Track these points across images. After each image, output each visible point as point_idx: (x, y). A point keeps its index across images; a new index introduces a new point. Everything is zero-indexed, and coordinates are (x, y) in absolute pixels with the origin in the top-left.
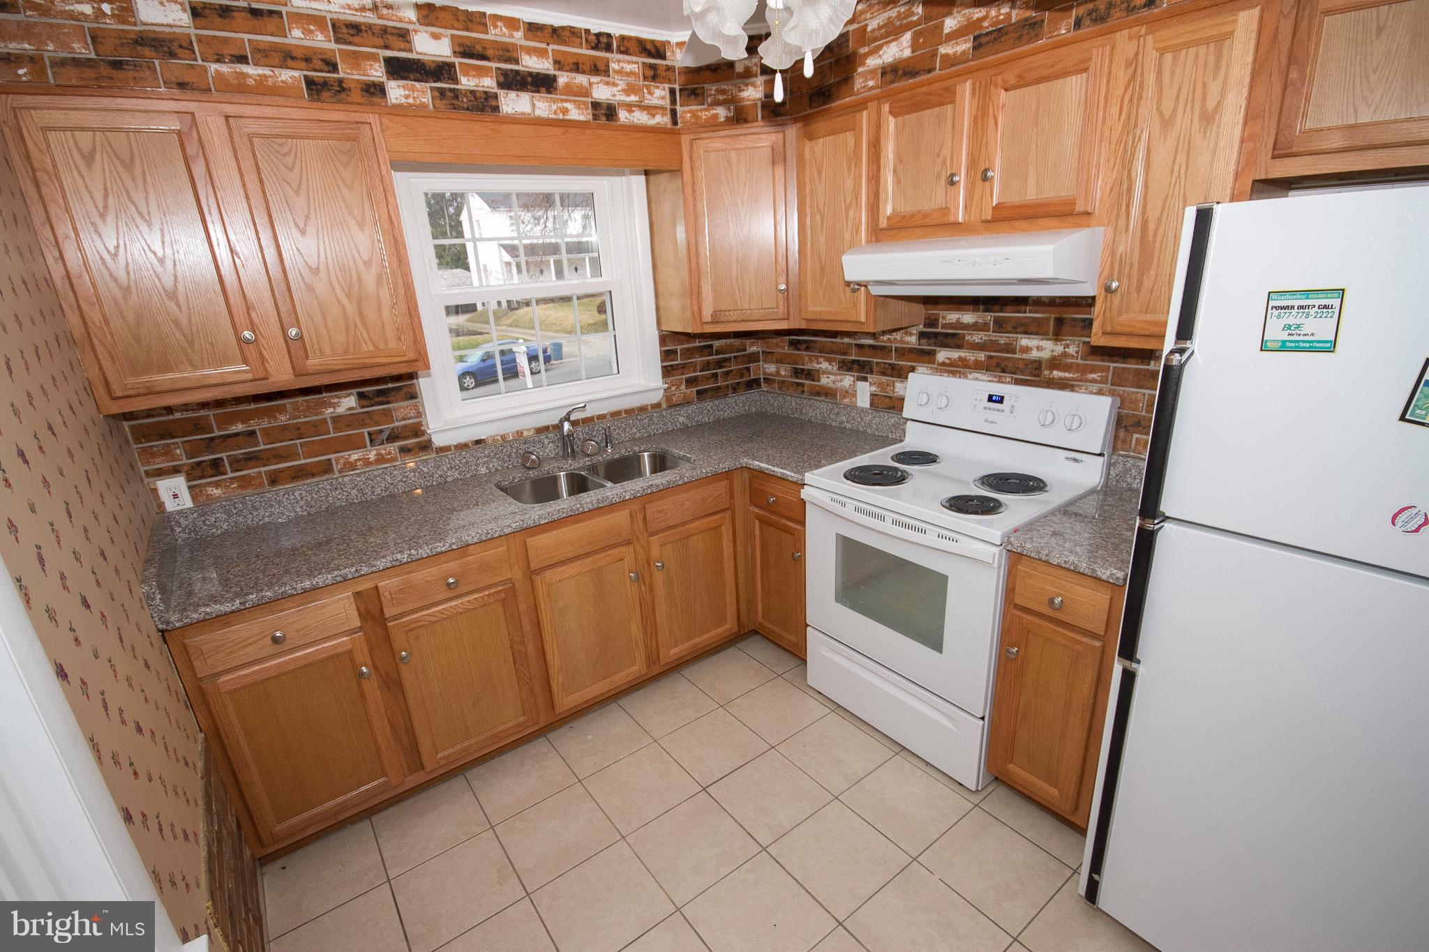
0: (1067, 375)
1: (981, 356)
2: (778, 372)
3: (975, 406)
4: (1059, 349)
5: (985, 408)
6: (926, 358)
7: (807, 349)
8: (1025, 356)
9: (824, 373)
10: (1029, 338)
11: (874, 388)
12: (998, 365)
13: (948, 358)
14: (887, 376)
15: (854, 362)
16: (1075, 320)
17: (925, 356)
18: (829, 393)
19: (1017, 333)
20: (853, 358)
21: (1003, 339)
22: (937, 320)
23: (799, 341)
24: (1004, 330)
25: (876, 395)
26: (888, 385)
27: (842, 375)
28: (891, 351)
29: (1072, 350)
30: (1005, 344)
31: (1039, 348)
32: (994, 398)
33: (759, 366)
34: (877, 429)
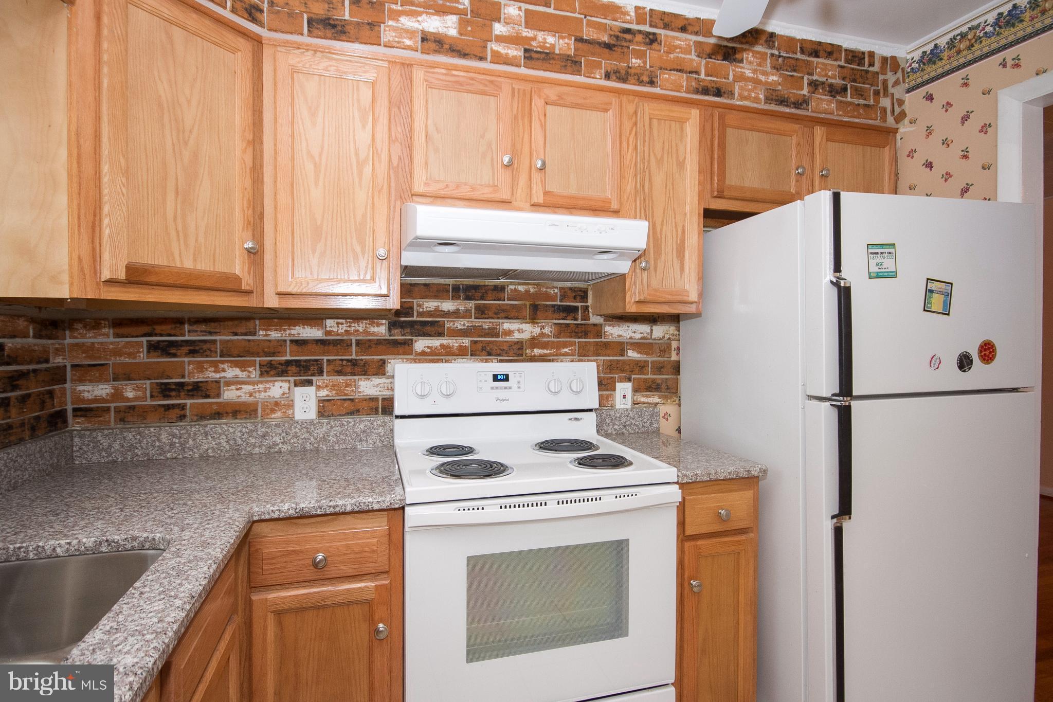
0: (545, 351)
1: (466, 342)
2: (117, 395)
3: (481, 388)
4: (537, 330)
5: (492, 388)
6: (401, 349)
7: (193, 353)
8: (508, 339)
9: (228, 383)
10: (510, 323)
11: (323, 393)
12: (483, 349)
13: (428, 347)
14: (345, 375)
15: (288, 363)
16: (547, 305)
17: (401, 348)
18: (238, 411)
19: (499, 318)
20: (288, 358)
21: (486, 324)
22: (412, 308)
23: (172, 344)
24: (487, 316)
25: (330, 400)
26: (347, 386)
27: (267, 382)
28: (351, 345)
29: (547, 330)
30: (489, 328)
31: (519, 331)
32: (499, 377)
33: (65, 389)
34: (337, 442)
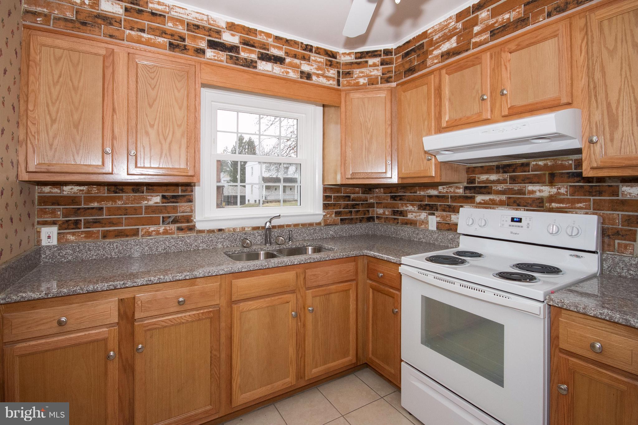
0: (561, 205)
1: (504, 197)
2: (384, 213)
3: (503, 224)
4: (554, 190)
5: (510, 226)
6: (469, 201)
7: (401, 200)
8: (531, 196)
9: (410, 212)
10: (533, 186)
11: (438, 219)
12: (515, 202)
13: (483, 200)
14: (446, 211)
15: (426, 205)
16: (562, 173)
17: (468, 200)
18: (412, 223)
19: (525, 183)
20: (426, 203)
21: (516, 187)
22: (475, 179)
23: (396, 196)
24: (517, 182)
25: (440, 223)
26: (447, 217)
27: (420, 212)
28: (448, 198)
29: (563, 191)
30: (518, 190)
31: (540, 191)
32: (515, 219)
33: (374, 210)
34: (441, 242)
